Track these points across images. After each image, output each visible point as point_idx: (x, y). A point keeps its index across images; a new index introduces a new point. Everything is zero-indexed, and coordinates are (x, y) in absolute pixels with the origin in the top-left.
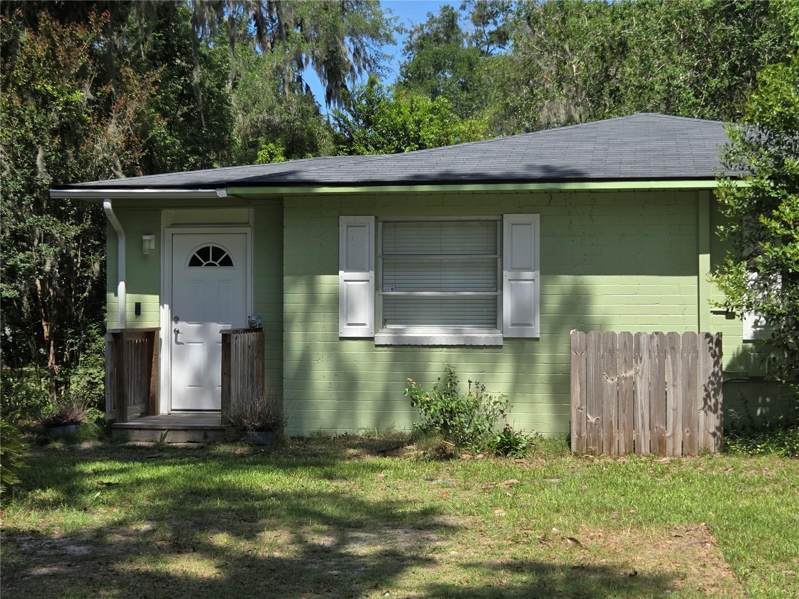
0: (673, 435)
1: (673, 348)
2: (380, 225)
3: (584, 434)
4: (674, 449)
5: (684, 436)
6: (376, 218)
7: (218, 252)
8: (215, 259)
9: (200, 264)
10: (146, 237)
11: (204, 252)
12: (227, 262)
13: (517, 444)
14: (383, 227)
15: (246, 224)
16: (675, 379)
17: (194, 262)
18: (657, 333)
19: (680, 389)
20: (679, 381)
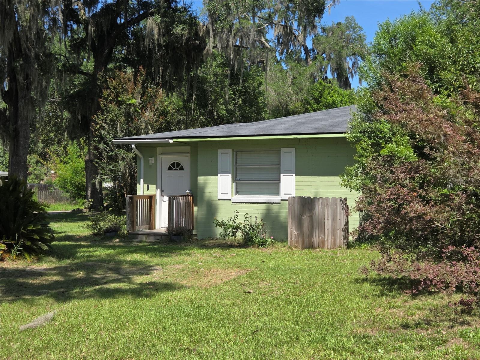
0: (328, 240)
1: (327, 204)
2: (235, 153)
3: (293, 239)
4: (328, 246)
5: (331, 241)
6: (233, 151)
7: (179, 164)
8: (177, 167)
9: (172, 169)
10: (150, 159)
11: (173, 164)
12: (182, 168)
13: (266, 242)
14: (236, 154)
15: (188, 153)
16: (328, 217)
17: (170, 168)
18: (321, 198)
19: (330, 221)
20: (330, 218)
